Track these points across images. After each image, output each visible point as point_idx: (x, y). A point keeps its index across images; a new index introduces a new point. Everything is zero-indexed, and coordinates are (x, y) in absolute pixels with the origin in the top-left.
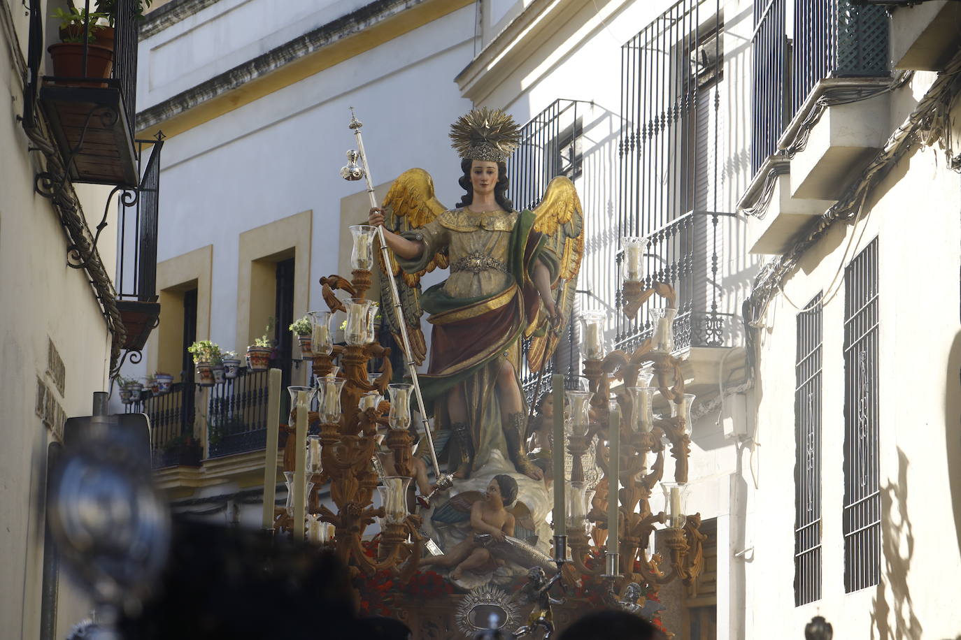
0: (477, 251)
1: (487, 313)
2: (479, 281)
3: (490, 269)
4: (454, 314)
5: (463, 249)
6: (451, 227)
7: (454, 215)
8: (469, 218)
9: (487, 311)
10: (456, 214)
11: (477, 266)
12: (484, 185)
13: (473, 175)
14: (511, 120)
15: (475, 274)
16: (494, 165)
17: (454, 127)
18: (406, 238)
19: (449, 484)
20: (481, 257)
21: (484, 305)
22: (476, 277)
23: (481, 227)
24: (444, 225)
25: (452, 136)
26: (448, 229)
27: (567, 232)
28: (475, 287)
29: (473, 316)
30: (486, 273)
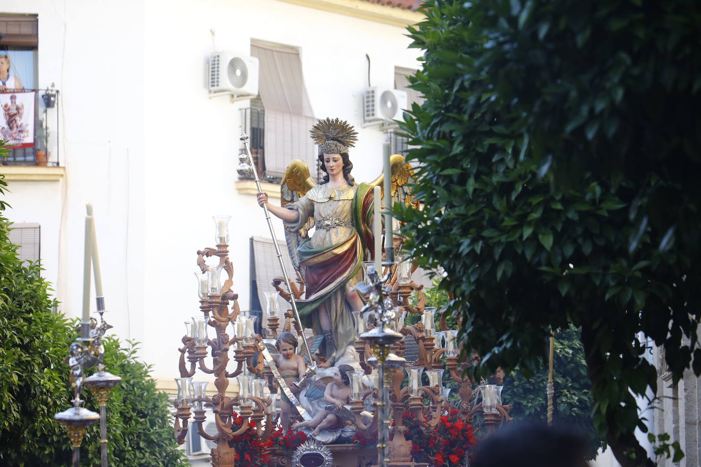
0: (328, 215)
1: (333, 257)
2: (330, 236)
3: (337, 227)
4: (312, 259)
5: (320, 215)
6: (314, 200)
7: (316, 191)
8: (324, 192)
9: (333, 256)
10: (317, 191)
11: (328, 225)
12: (332, 170)
13: (325, 163)
14: (347, 124)
15: (327, 231)
16: (338, 156)
17: (311, 132)
18: (289, 209)
19: (313, 373)
20: (330, 219)
21: (331, 252)
22: (328, 232)
23: (330, 198)
24: (310, 198)
25: (313, 137)
26: (312, 200)
27: (405, 191)
28: (327, 239)
29: (324, 260)
30: (334, 230)
